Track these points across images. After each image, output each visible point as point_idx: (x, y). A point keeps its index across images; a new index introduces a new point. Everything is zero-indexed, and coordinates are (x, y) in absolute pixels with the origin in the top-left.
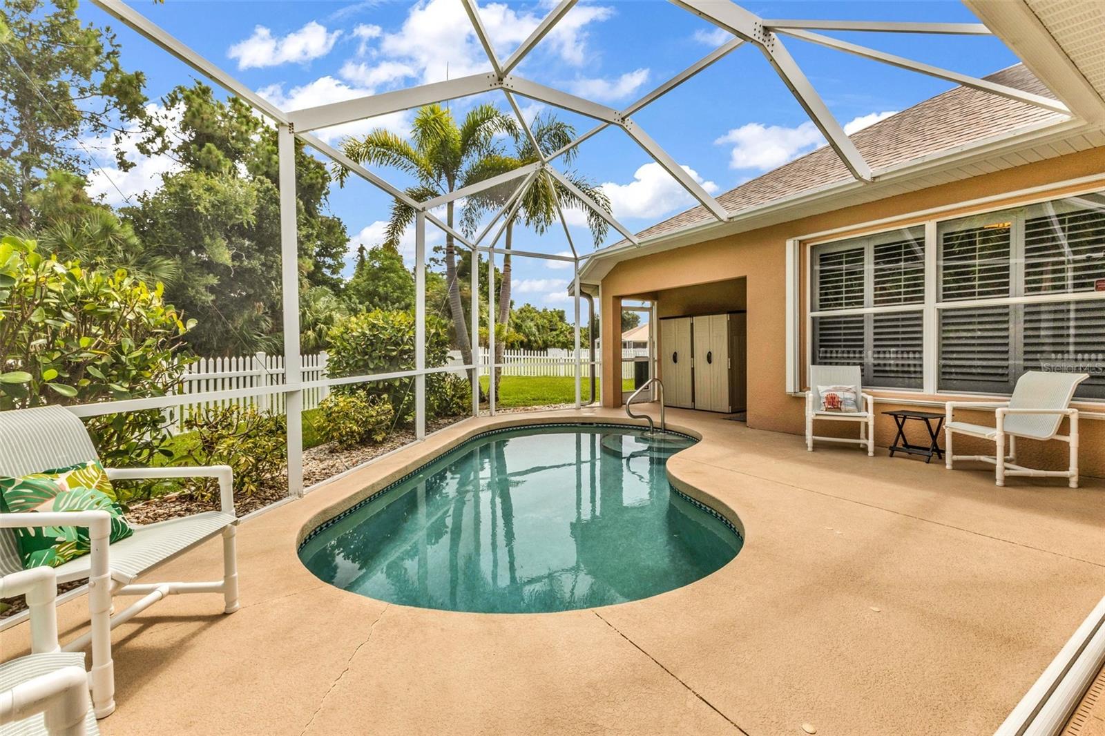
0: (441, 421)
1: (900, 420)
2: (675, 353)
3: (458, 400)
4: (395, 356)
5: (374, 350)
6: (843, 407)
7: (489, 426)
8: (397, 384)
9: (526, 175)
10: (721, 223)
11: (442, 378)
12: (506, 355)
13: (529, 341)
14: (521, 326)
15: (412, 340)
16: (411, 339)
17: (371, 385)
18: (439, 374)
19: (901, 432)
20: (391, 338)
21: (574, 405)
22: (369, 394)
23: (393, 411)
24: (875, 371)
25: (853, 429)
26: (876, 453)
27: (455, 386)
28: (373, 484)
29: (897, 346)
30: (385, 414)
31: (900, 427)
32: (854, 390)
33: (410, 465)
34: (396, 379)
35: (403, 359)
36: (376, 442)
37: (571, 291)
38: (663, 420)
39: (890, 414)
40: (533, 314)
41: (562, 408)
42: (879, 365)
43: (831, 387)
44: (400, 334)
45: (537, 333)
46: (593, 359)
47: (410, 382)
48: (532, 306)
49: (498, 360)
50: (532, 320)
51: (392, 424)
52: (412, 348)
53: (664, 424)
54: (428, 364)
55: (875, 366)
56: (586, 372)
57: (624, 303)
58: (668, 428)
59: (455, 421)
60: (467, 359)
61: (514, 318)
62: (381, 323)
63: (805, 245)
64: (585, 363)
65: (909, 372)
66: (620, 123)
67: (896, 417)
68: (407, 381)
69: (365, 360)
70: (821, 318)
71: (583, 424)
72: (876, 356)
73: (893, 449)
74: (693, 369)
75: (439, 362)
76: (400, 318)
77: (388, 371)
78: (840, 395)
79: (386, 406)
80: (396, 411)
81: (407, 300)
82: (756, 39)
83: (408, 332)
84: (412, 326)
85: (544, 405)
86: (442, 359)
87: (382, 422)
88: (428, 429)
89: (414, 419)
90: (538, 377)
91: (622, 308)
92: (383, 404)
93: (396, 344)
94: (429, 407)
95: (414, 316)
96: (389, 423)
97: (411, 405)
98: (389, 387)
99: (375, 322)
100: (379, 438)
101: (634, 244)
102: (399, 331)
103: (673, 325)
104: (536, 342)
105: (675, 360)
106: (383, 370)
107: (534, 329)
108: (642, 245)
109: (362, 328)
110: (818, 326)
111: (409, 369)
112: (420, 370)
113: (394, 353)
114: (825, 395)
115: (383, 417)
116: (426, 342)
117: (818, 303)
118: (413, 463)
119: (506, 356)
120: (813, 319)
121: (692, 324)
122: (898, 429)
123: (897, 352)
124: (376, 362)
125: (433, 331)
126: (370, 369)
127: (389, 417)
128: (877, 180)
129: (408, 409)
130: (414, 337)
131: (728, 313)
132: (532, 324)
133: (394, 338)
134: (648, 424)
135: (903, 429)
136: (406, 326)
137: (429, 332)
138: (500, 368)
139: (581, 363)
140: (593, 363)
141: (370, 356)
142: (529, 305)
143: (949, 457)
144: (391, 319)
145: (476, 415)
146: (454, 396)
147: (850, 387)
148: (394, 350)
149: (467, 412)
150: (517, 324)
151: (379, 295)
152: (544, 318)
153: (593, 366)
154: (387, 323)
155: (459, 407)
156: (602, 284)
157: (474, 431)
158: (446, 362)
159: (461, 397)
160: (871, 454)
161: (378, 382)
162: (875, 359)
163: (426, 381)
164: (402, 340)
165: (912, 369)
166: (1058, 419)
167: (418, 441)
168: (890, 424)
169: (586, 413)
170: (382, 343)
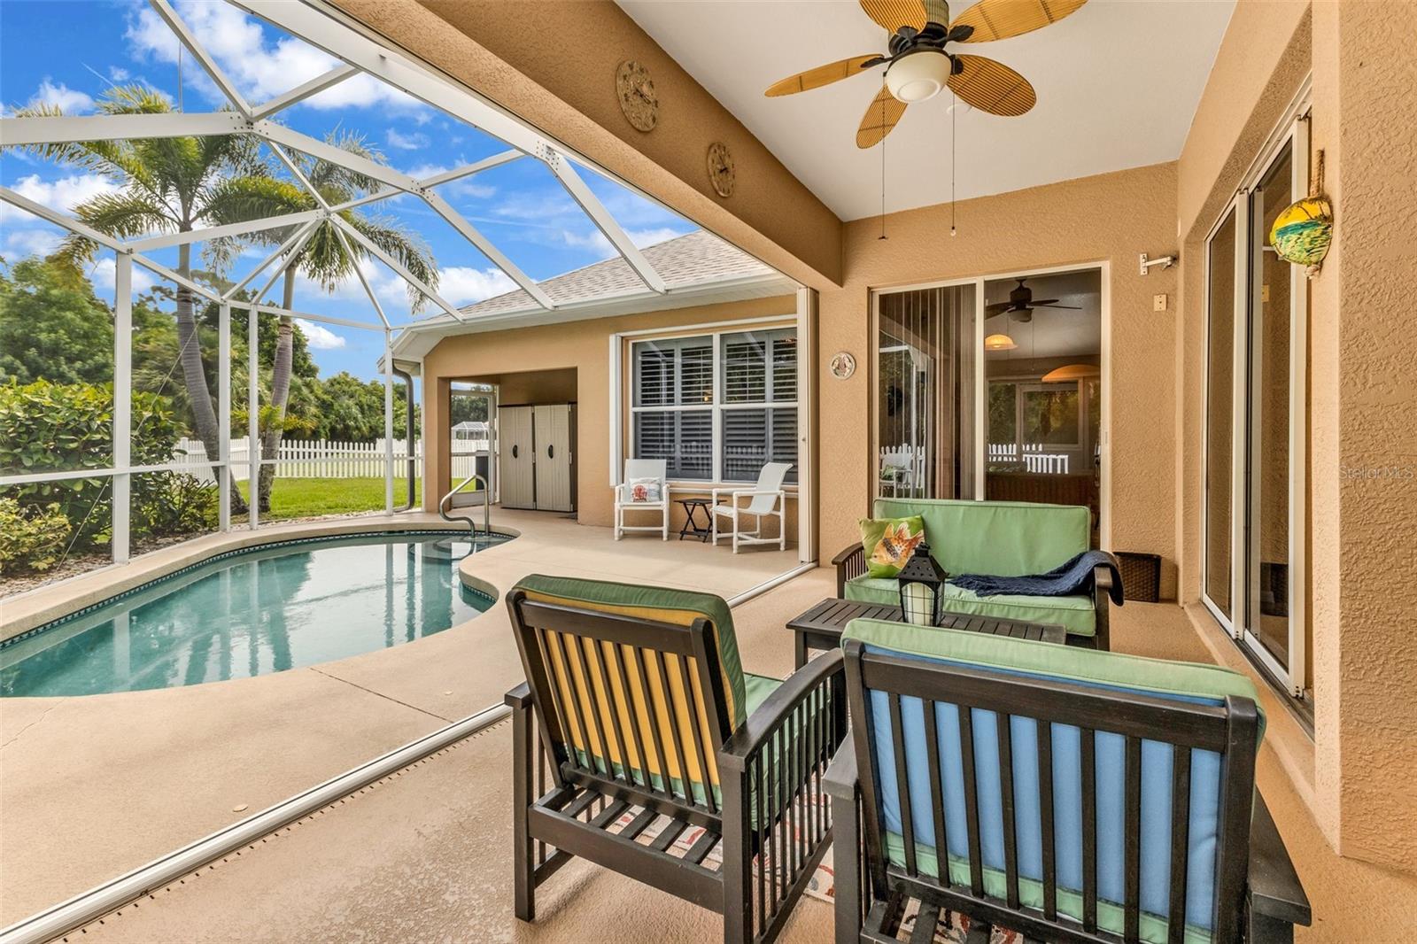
0: (160, 540)
1: (690, 508)
2: (516, 446)
3: (195, 511)
4: (73, 450)
5: (34, 441)
6: (647, 498)
7: (243, 542)
8: (79, 488)
9: (302, 224)
10: (546, 311)
11: (162, 480)
12: (283, 447)
13: (347, 427)
14: (332, 405)
15: (108, 428)
16: (105, 425)
17: (27, 491)
18: (159, 473)
19: (690, 518)
20: (67, 424)
21: (382, 512)
22: (22, 504)
23: (69, 527)
24: (683, 464)
25: (656, 517)
26: (669, 538)
27: (188, 491)
28: (35, 615)
29: (697, 441)
30: (54, 531)
31: (690, 515)
32: (658, 482)
33: (99, 592)
34: (76, 480)
35: (91, 453)
36: (37, 571)
37: (382, 368)
38: (487, 521)
39: (680, 502)
40: (353, 388)
41: (368, 515)
42: (686, 458)
43: (639, 480)
44: (84, 419)
45: (360, 416)
46: (412, 453)
47: (102, 485)
48: (351, 376)
49: (269, 453)
50: (352, 396)
51: (67, 546)
52: (107, 438)
53: (489, 526)
54: (136, 460)
55: (683, 459)
56: (401, 469)
57: (455, 385)
58: (493, 530)
59: (187, 539)
60: (213, 454)
61: (319, 393)
62: (47, 401)
63: (627, 341)
64: (398, 458)
65: (692, 464)
66: (418, 193)
67: (685, 505)
68: (97, 484)
69: (15, 455)
70: (643, 413)
71: (390, 532)
72: (684, 450)
73: (683, 533)
74: (534, 464)
75: (160, 458)
76: (84, 394)
77: (61, 469)
78: (646, 487)
79: (56, 519)
80: (75, 528)
81: (99, 358)
82: (539, 156)
83: (100, 415)
84: (108, 407)
85: (341, 513)
86: (165, 452)
87: (47, 542)
88: (135, 550)
89: (110, 540)
90: (349, 479)
91: (450, 392)
92: (51, 517)
93: (77, 432)
94: (137, 520)
95: (112, 392)
96: (62, 544)
97: (106, 518)
98: (62, 492)
99: (37, 400)
100: (42, 565)
101: (458, 320)
102: (83, 413)
103: (513, 413)
104: (358, 428)
105: (515, 454)
106: (52, 468)
107: (355, 411)
108: (467, 322)
109: (9, 408)
110: (640, 421)
111: (103, 467)
112: (122, 467)
113: (73, 445)
114: (634, 487)
115: (50, 536)
116: (133, 429)
117: (639, 398)
118: (107, 589)
119: (283, 449)
120: (636, 414)
121: (533, 414)
122: (688, 516)
123: (697, 447)
124: (36, 457)
125: (147, 414)
126: (25, 467)
127: (62, 535)
128: (669, 293)
129: (100, 524)
130: (112, 423)
131: (569, 403)
132: (351, 402)
133: (72, 424)
134: (469, 527)
135: (693, 516)
136: (96, 407)
137: (141, 415)
138: (272, 466)
139: (393, 459)
140: (411, 458)
141: (25, 448)
142: (347, 375)
143: (715, 536)
144: (68, 396)
145: (225, 530)
146: (187, 504)
147: (654, 479)
148: (73, 441)
149: (211, 526)
150: (324, 402)
151: (38, 345)
152: (372, 394)
153: (412, 463)
154: (61, 402)
155: (196, 519)
156: (425, 362)
157: (217, 548)
158: (171, 457)
159: (200, 507)
160: (665, 539)
161: (40, 485)
162: (682, 453)
163: (133, 485)
164: (89, 427)
165: (695, 462)
166: (773, 498)
167: (117, 564)
168: (682, 512)
169: (400, 520)
170: (49, 430)
